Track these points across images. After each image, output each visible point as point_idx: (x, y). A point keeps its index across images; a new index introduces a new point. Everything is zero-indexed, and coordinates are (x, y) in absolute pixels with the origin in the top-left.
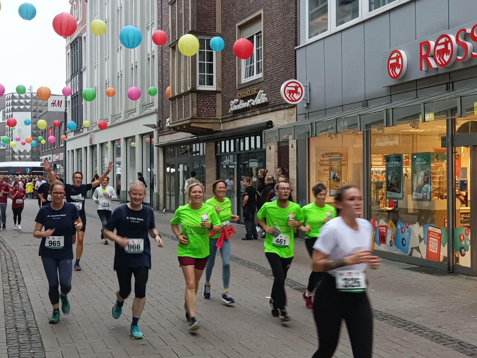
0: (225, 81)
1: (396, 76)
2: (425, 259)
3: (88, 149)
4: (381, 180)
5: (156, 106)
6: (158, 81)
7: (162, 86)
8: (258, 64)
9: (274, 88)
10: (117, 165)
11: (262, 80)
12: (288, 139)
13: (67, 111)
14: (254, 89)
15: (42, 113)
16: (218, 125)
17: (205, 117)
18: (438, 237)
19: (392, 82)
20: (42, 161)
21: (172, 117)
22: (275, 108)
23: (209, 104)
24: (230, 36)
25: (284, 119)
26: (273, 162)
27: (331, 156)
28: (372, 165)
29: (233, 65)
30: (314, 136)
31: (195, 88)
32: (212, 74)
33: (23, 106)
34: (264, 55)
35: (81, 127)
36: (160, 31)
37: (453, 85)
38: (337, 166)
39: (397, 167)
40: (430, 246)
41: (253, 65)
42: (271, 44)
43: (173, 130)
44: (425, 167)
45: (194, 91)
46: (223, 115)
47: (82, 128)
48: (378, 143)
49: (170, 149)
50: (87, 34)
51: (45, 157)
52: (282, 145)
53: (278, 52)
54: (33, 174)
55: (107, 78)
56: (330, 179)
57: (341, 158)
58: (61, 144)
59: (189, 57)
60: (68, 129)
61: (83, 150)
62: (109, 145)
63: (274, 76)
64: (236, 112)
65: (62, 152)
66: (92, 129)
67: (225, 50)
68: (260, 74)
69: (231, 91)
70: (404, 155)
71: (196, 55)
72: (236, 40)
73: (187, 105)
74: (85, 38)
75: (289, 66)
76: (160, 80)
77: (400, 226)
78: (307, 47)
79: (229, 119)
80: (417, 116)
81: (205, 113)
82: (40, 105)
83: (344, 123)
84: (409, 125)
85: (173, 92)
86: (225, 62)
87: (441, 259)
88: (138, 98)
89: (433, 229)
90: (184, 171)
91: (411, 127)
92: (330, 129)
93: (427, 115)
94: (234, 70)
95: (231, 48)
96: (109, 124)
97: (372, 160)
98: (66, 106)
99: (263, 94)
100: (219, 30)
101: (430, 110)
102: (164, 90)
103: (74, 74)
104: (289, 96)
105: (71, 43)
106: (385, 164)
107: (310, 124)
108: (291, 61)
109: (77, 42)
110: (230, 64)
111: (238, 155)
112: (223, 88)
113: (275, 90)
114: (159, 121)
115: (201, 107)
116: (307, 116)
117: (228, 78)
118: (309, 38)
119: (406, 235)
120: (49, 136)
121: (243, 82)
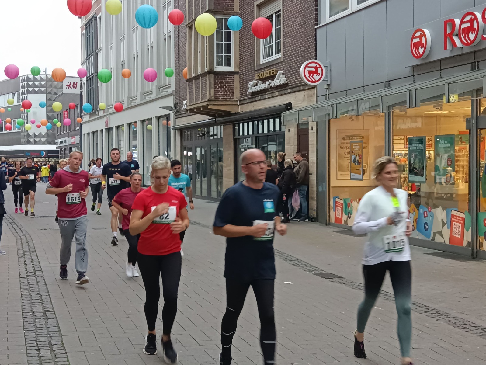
0: (243, 62)
1: (419, 55)
2: (447, 244)
3: (104, 131)
4: (403, 163)
5: (173, 88)
6: (175, 62)
7: (179, 68)
8: (277, 44)
9: (294, 68)
10: (134, 149)
11: (281, 60)
12: (308, 121)
13: (83, 94)
14: (272, 70)
15: (57, 95)
16: (235, 107)
17: (223, 98)
18: (462, 222)
19: (416, 62)
20: (57, 144)
21: (190, 98)
22: (294, 89)
23: (227, 85)
24: (248, 16)
25: (304, 100)
26: (292, 145)
27: (351, 139)
28: (394, 148)
29: (251, 45)
30: (335, 117)
31: (212, 69)
32: (230, 55)
33: (38, 88)
34: (283, 35)
35: (96, 109)
36: (177, 10)
37: (478, 65)
38: (358, 149)
39: (419, 150)
40: (453, 231)
41: (272, 45)
42: (290, 23)
43: (190, 112)
44: (449, 149)
45: (211, 72)
46: (241, 97)
47: (98, 111)
48: (400, 125)
49: (187, 132)
50: (102, 14)
51: (60, 140)
52: (302, 127)
53: (298, 32)
54: (49, 157)
55: (122, 59)
56: (350, 162)
57: (362, 141)
58: (77, 127)
59: (206, 37)
60: (83, 111)
61: (99, 133)
62: (125, 128)
63: (293, 57)
64: (254, 94)
65: (78, 135)
66: (108, 112)
67: (244, 30)
68: (279, 54)
69: (249, 72)
70: (427, 138)
71: (213, 34)
72: (254, 19)
73: (205, 86)
74: (100, 18)
75: (309, 46)
76: (176, 60)
77: (423, 210)
78: (327, 26)
79: (247, 101)
80: (440, 97)
81: (223, 94)
82: (55, 87)
83: (365, 104)
84: (432, 106)
86: (243, 42)
87: (465, 244)
88: (154, 80)
89: (456, 213)
90: (201, 155)
91: (435, 108)
92: (350, 111)
93: (452, 96)
94: (252, 50)
95: (249, 27)
96: (125, 106)
97: (394, 143)
98: (81, 88)
99: (282, 75)
100: (236, 9)
101: (455, 91)
102: (180, 71)
103: (89, 55)
104: (309, 77)
105: (86, 23)
106: (407, 147)
107: (331, 106)
108: (311, 40)
109: (92, 22)
110: (248, 44)
111: (256, 137)
112: (241, 69)
113: (294, 71)
114: (176, 103)
115: (218, 89)
116: (327, 97)
117: (247, 58)
118: (329, 17)
119: (428, 219)
120: (65, 119)
121: (261, 63)
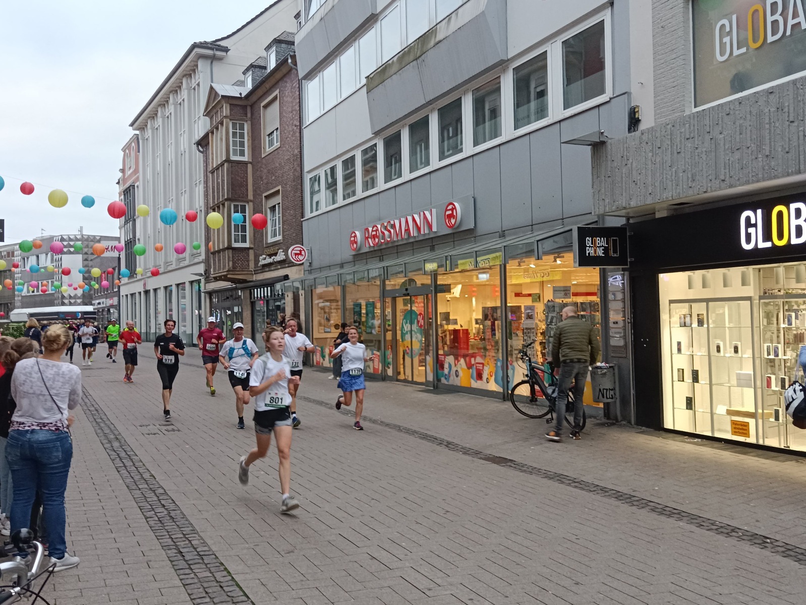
0: (256, 240)
1: (354, 249)
3: (142, 293)
5: (203, 257)
6: (205, 234)
7: (207, 243)
8: (279, 228)
11: (281, 241)
12: (299, 289)
13: (121, 257)
14: (276, 248)
16: (251, 276)
17: (240, 269)
21: (214, 268)
22: (290, 265)
23: (243, 258)
24: (259, 203)
26: (290, 307)
31: (231, 245)
32: (246, 233)
34: (282, 222)
35: (134, 272)
42: (287, 214)
45: (229, 248)
46: (255, 268)
47: (136, 274)
52: (295, 293)
53: (291, 221)
61: (137, 295)
62: (162, 289)
64: (264, 266)
65: (117, 296)
66: (145, 275)
68: (280, 236)
69: (260, 248)
72: (263, 207)
73: (225, 259)
74: (138, 187)
75: (298, 233)
79: (259, 271)
81: (240, 266)
85: (214, 248)
94: (262, 232)
96: (161, 271)
99: (281, 253)
100: (250, 197)
103: (128, 221)
104: (295, 257)
108: (299, 229)
109: (130, 190)
111: (267, 301)
112: (254, 245)
114: (205, 270)
115: (236, 261)
117: (258, 237)
118: (310, 213)
121: (269, 242)
